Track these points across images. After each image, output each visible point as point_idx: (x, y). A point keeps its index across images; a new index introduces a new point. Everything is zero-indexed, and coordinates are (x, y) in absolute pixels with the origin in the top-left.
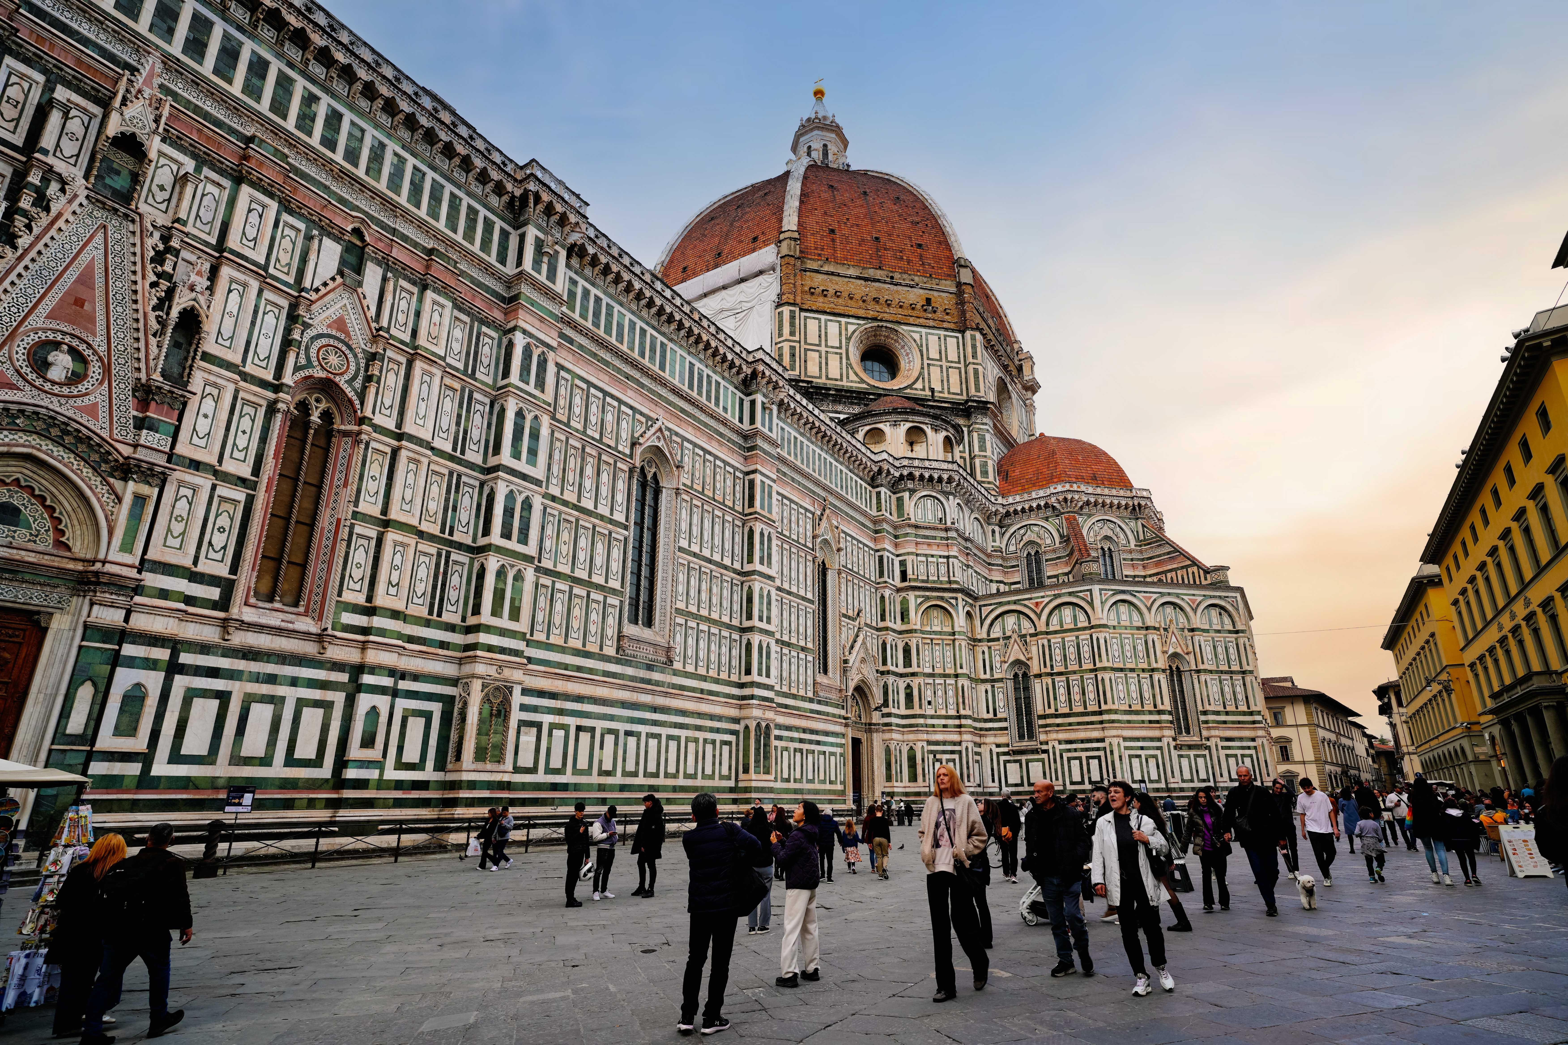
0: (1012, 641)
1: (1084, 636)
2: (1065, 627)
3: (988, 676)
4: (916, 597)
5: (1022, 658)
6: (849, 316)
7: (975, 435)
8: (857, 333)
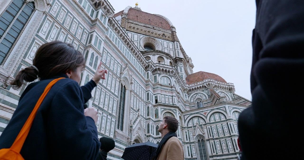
0: (197, 127)
2: (217, 121)
3: (188, 141)
4: (161, 108)
5: (201, 134)
6: (141, 34)
7: (179, 67)
8: (143, 38)
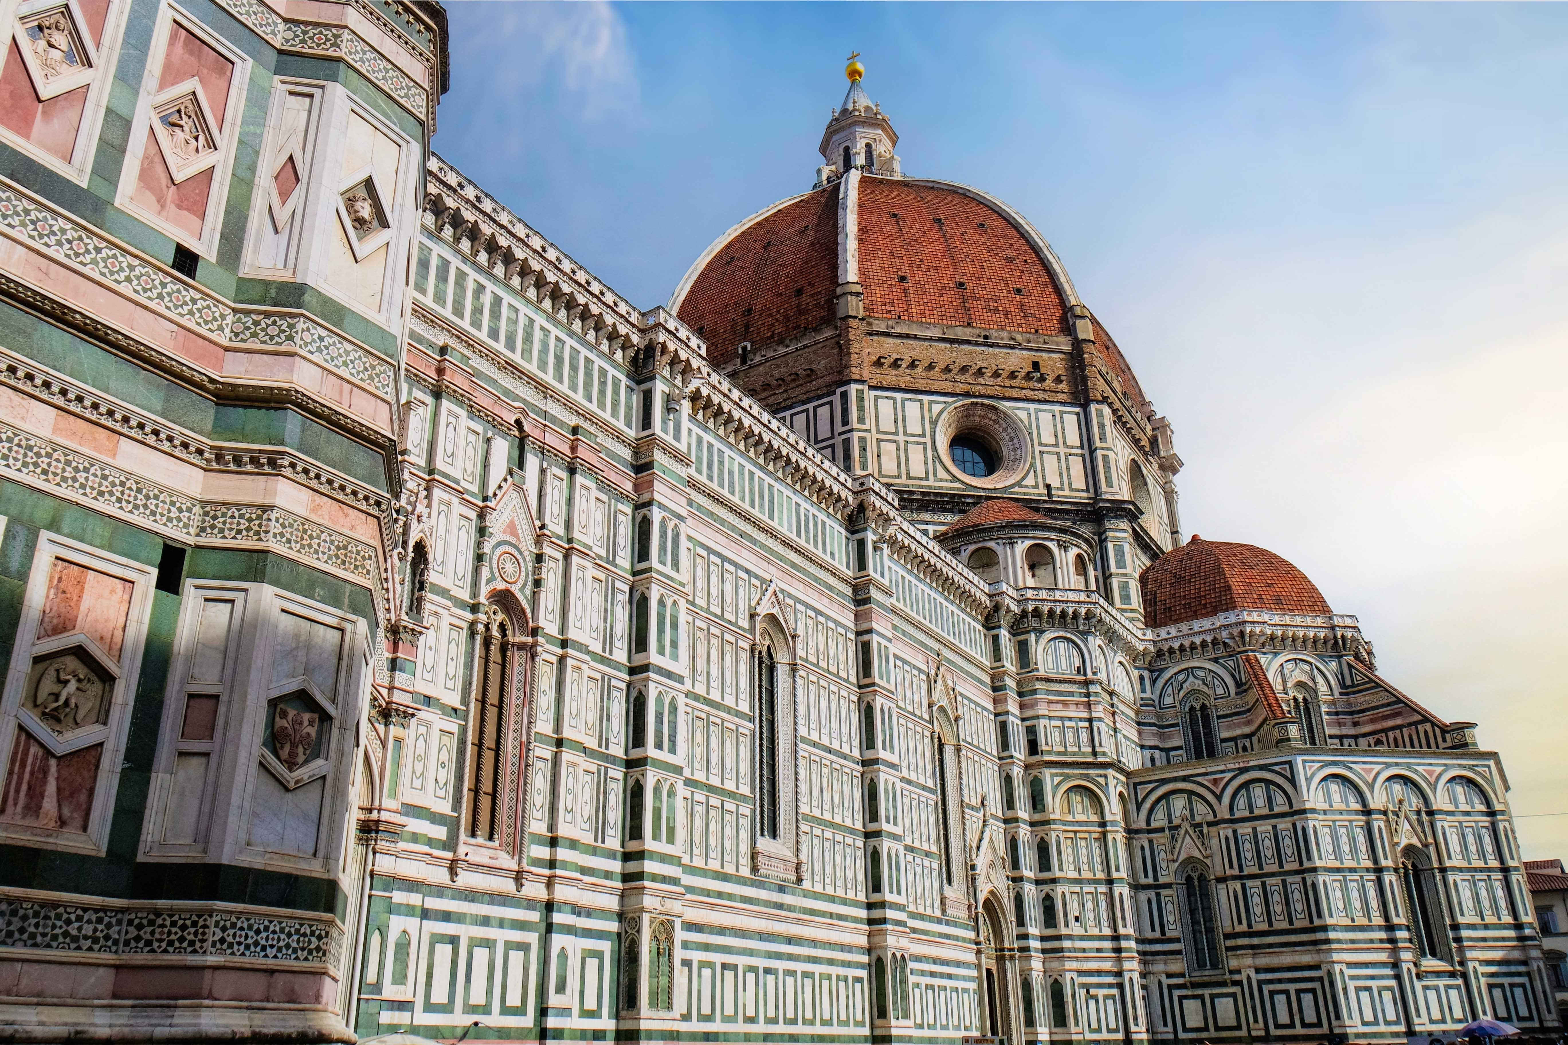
0: (1182, 832)
1: (1284, 824)
2: (1257, 812)
3: (1150, 880)
4: (1053, 775)
5: (1197, 854)
6: (932, 393)
7: (1110, 546)
8: (945, 415)
